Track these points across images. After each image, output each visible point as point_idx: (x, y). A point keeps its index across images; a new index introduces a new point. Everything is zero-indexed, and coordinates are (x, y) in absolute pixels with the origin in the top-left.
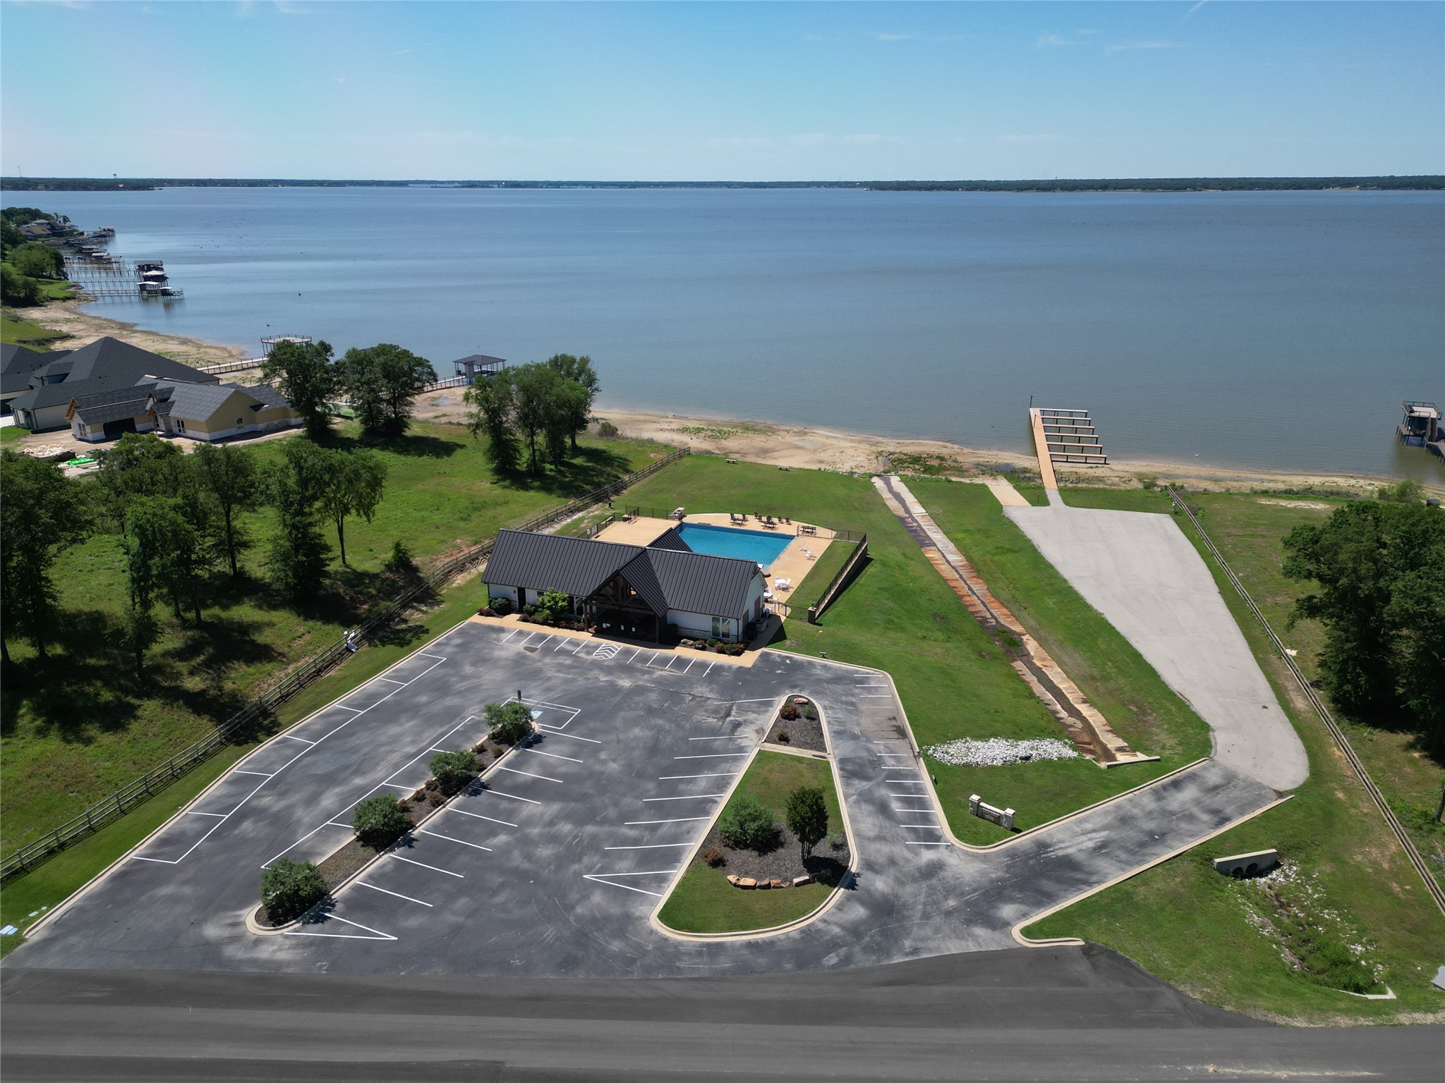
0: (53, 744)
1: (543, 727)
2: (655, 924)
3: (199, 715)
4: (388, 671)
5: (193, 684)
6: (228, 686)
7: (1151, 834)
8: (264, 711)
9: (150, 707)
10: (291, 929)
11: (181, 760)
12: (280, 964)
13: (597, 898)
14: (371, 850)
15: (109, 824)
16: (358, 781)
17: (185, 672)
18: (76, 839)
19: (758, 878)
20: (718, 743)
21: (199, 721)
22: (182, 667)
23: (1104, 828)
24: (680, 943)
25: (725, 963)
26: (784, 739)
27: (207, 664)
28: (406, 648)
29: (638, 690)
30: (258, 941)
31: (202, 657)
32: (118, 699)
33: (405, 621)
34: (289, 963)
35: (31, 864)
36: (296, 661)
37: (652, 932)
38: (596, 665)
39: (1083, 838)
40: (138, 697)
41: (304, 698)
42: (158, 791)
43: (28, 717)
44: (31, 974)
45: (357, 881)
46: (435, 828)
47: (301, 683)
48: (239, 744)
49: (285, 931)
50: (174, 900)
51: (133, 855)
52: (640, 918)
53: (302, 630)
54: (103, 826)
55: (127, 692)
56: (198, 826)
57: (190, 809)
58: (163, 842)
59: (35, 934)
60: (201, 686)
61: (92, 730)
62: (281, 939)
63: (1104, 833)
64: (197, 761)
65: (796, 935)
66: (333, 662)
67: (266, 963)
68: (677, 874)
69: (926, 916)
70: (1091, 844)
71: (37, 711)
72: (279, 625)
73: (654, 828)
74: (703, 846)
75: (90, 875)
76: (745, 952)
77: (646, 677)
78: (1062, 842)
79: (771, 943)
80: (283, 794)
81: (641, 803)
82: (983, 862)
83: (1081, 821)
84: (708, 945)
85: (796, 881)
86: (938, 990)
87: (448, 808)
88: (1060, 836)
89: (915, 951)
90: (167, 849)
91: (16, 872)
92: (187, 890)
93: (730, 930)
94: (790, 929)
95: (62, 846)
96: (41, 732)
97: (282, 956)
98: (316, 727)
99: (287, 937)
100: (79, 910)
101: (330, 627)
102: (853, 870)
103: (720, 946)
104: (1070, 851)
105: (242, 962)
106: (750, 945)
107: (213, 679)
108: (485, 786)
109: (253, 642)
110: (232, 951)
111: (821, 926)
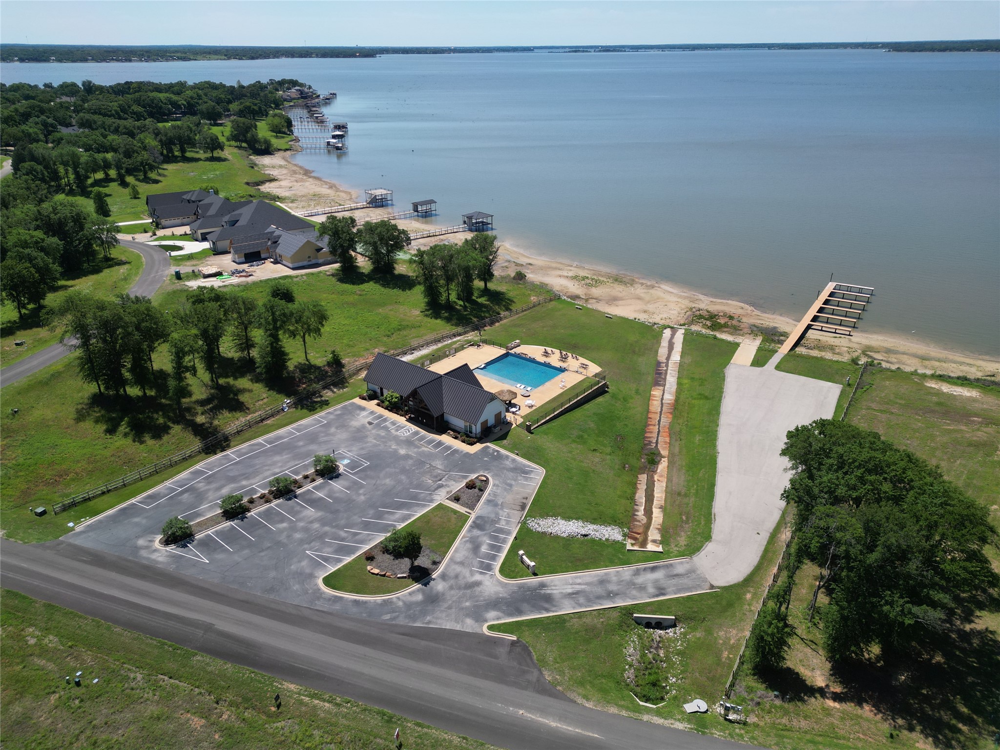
0: (129, 441)
1: (345, 470)
2: (320, 582)
3: (196, 436)
4: (295, 425)
5: (200, 419)
6: (216, 422)
7: (611, 592)
8: (226, 439)
9: (176, 429)
10: (171, 548)
11: (176, 459)
12: (157, 562)
13: (304, 563)
14: (224, 518)
15: (133, 484)
16: (244, 483)
17: (200, 413)
18: (116, 489)
19: (382, 570)
20: (422, 495)
21: (194, 439)
22: (200, 409)
23: (586, 584)
24: (324, 593)
25: (337, 607)
26: (457, 499)
27: (211, 410)
28: (312, 412)
29: (407, 457)
30: (156, 550)
31: (211, 405)
32: (165, 423)
33: (321, 396)
34: (161, 563)
35: (93, 497)
36: (254, 413)
37: (316, 585)
38: (396, 439)
39: (570, 586)
40: (174, 423)
41: (247, 435)
42: (160, 472)
43: (123, 427)
44: (70, 545)
45: (209, 532)
46: (259, 514)
47: (250, 425)
48: (207, 454)
49: (168, 549)
50: (137, 524)
51: (133, 501)
52: (316, 577)
53: (265, 396)
54: (131, 484)
55: (170, 419)
56: (166, 492)
57: (168, 483)
58: (149, 497)
59: (79, 529)
60: (204, 421)
61: (147, 438)
62: (164, 552)
63: (583, 587)
64: (185, 459)
65: (379, 602)
66: (272, 416)
67: (154, 560)
68: (348, 559)
69: (450, 608)
70: (570, 591)
71: (129, 424)
72: (255, 392)
73: (356, 534)
74: (371, 549)
75: (111, 507)
76: (350, 604)
77: (416, 450)
78: (555, 586)
79: (365, 602)
80: (209, 483)
81: (360, 520)
82: (502, 587)
83: (576, 577)
84: (336, 597)
85: (399, 576)
86: (423, 643)
87: (272, 505)
88: (557, 583)
89: (429, 622)
90: (148, 500)
91: (86, 500)
92: (144, 521)
93: (350, 592)
94: (379, 598)
95: (109, 491)
96: (126, 435)
97: (160, 559)
98: (244, 451)
99: (167, 551)
100: (100, 521)
101: (280, 396)
102: (433, 577)
103: (341, 598)
104: (555, 592)
105: (144, 558)
106: (356, 602)
107: (210, 418)
108: (296, 497)
109: (238, 399)
110: (144, 553)
111: (395, 600)
